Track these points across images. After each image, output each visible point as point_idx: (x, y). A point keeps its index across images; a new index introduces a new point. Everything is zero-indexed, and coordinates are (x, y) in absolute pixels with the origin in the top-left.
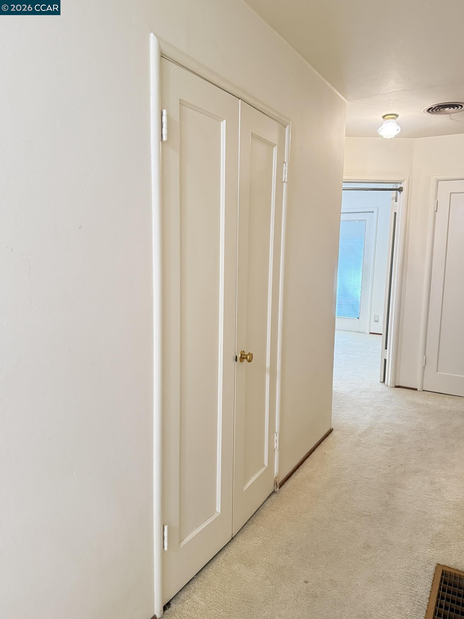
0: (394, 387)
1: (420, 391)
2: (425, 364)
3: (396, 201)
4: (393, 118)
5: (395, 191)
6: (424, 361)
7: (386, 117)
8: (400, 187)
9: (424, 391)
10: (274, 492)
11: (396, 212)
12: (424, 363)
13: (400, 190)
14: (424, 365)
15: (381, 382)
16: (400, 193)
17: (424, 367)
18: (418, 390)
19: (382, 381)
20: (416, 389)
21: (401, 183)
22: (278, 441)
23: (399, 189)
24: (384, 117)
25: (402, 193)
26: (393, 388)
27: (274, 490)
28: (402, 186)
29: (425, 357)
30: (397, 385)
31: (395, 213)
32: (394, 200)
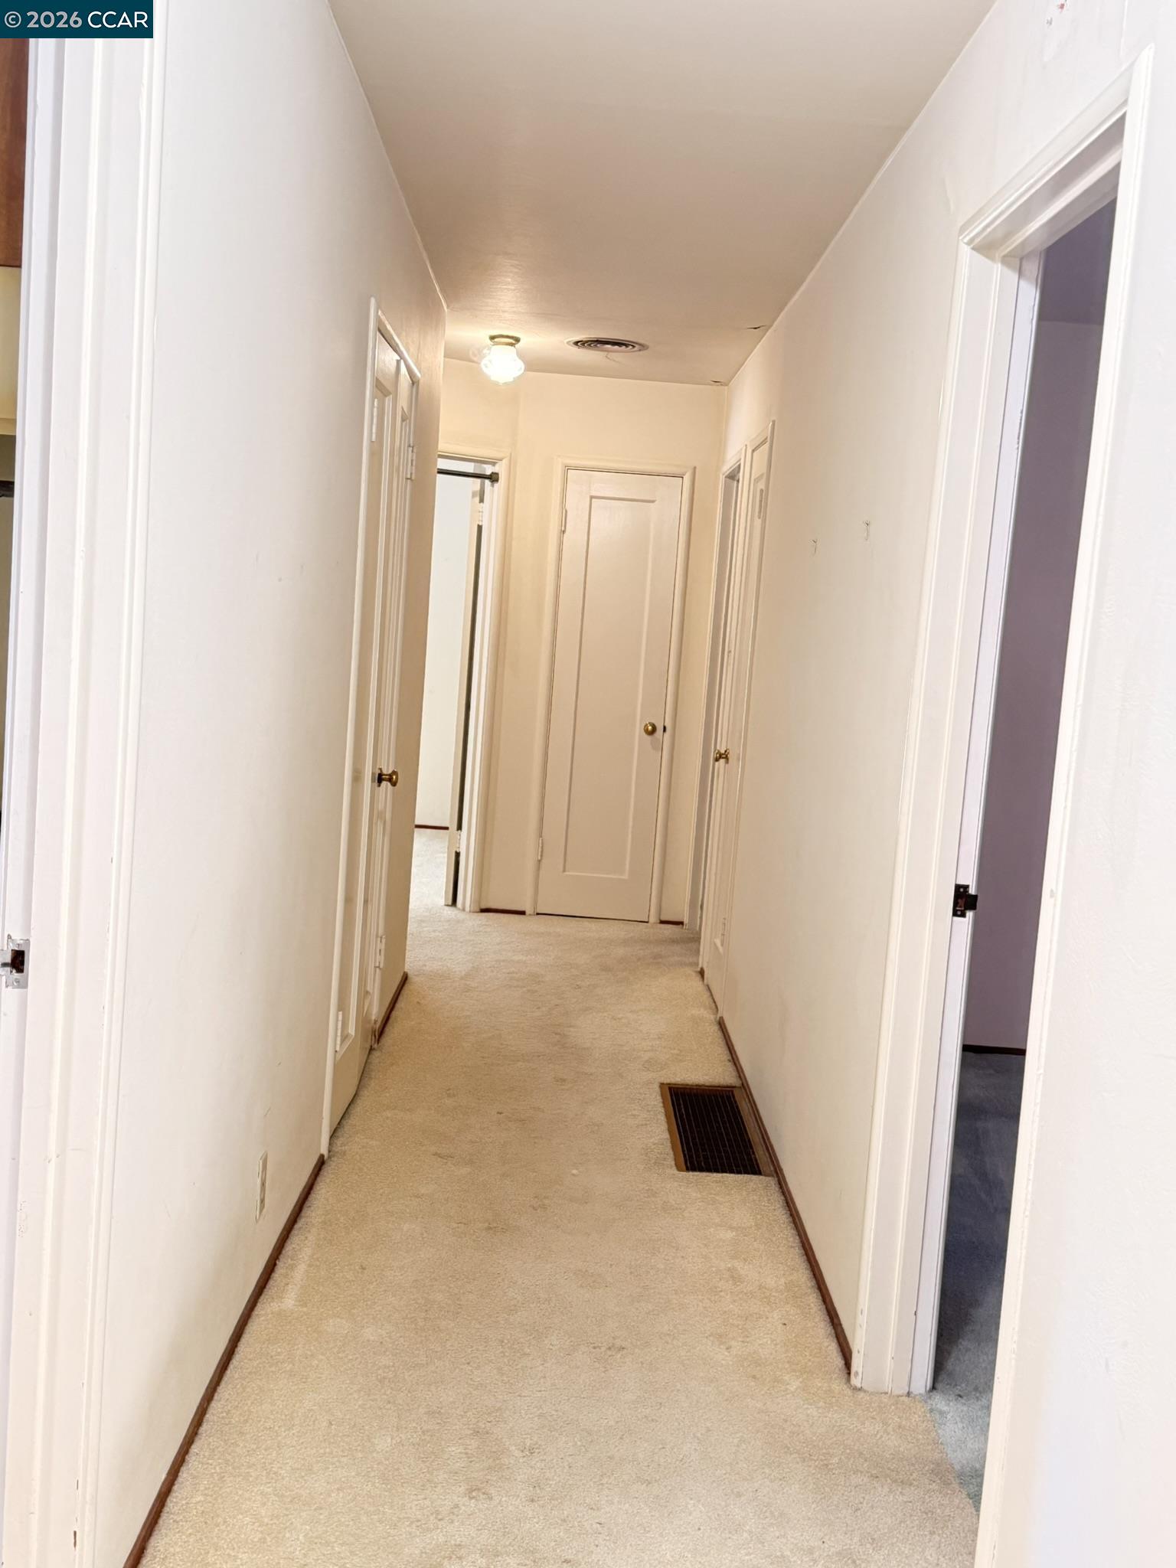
0: (478, 912)
1: (530, 915)
2: (542, 856)
3: (482, 500)
4: (512, 345)
5: (479, 481)
6: (540, 850)
7: (496, 340)
8: (492, 473)
9: (538, 914)
10: (371, 1049)
11: (480, 524)
12: (540, 854)
13: (493, 478)
14: (539, 858)
15: (448, 905)
16: (493, 486)
17: (540, 861)
18: (528, 913)
19: (450, 903)
20: (523, 913)
21: (494, 464)
22: (383, 952)
23: (491, 475)
24: (492, 338)
25: (496, 485)
26: (476, 914)
27: (371, 1046)
28: (496, 471)
29: (540, 841)
30: (483, 907)
31: (480, 528)
32: (477, 499)
